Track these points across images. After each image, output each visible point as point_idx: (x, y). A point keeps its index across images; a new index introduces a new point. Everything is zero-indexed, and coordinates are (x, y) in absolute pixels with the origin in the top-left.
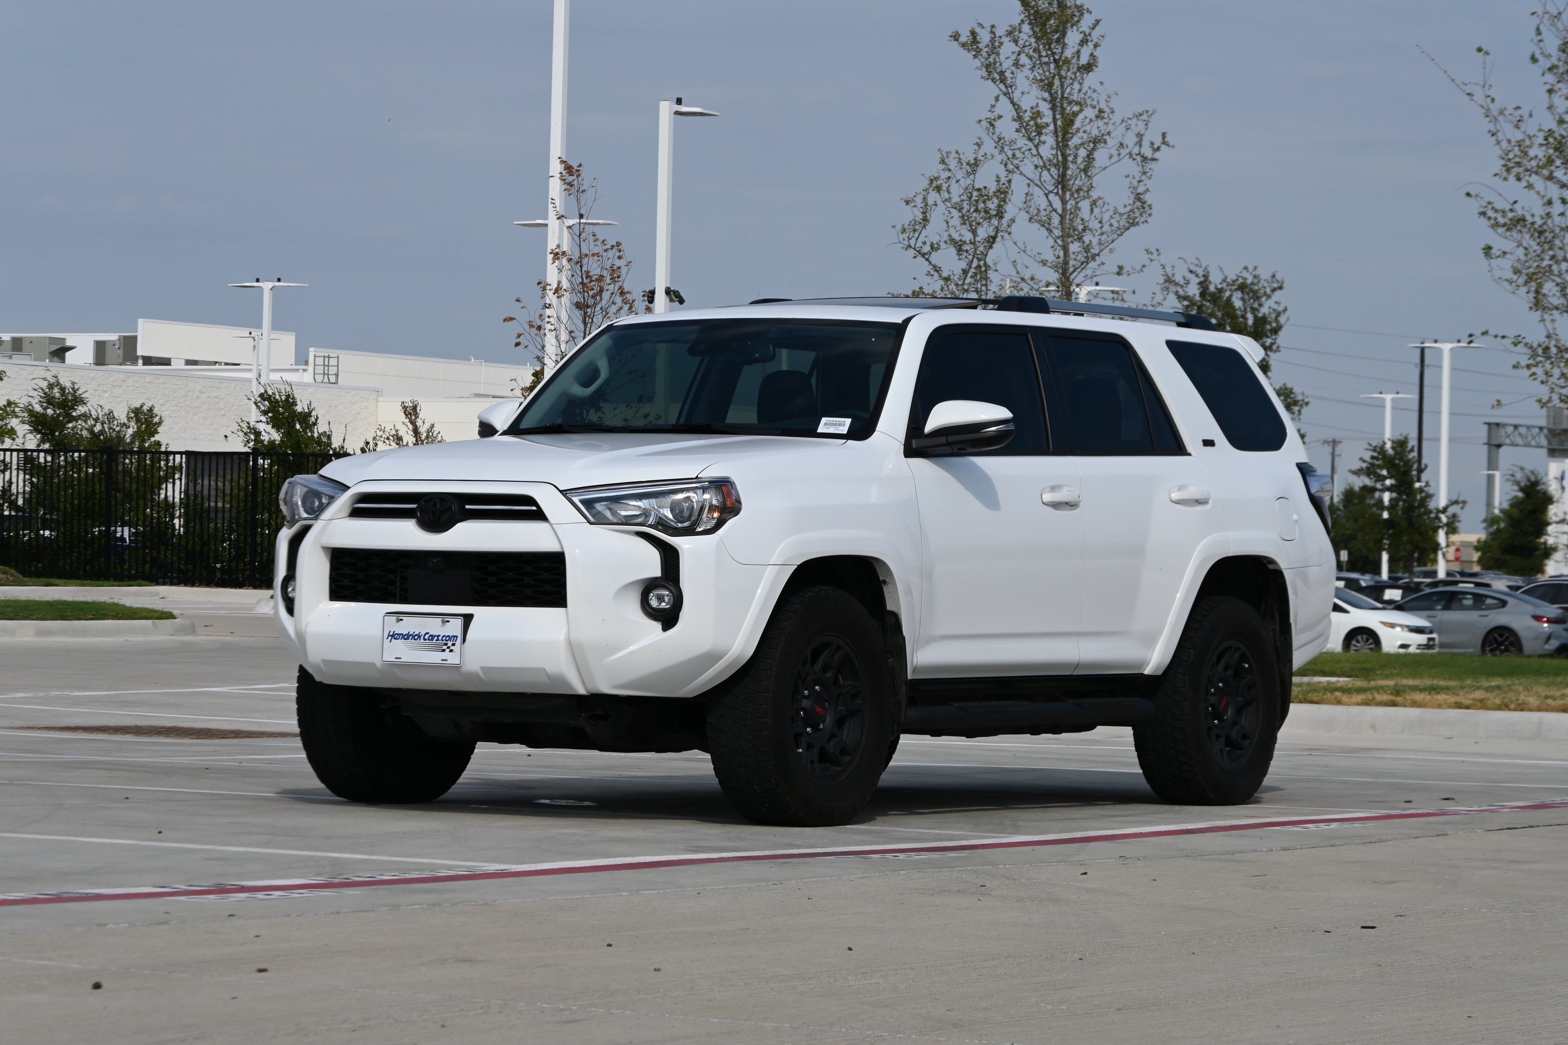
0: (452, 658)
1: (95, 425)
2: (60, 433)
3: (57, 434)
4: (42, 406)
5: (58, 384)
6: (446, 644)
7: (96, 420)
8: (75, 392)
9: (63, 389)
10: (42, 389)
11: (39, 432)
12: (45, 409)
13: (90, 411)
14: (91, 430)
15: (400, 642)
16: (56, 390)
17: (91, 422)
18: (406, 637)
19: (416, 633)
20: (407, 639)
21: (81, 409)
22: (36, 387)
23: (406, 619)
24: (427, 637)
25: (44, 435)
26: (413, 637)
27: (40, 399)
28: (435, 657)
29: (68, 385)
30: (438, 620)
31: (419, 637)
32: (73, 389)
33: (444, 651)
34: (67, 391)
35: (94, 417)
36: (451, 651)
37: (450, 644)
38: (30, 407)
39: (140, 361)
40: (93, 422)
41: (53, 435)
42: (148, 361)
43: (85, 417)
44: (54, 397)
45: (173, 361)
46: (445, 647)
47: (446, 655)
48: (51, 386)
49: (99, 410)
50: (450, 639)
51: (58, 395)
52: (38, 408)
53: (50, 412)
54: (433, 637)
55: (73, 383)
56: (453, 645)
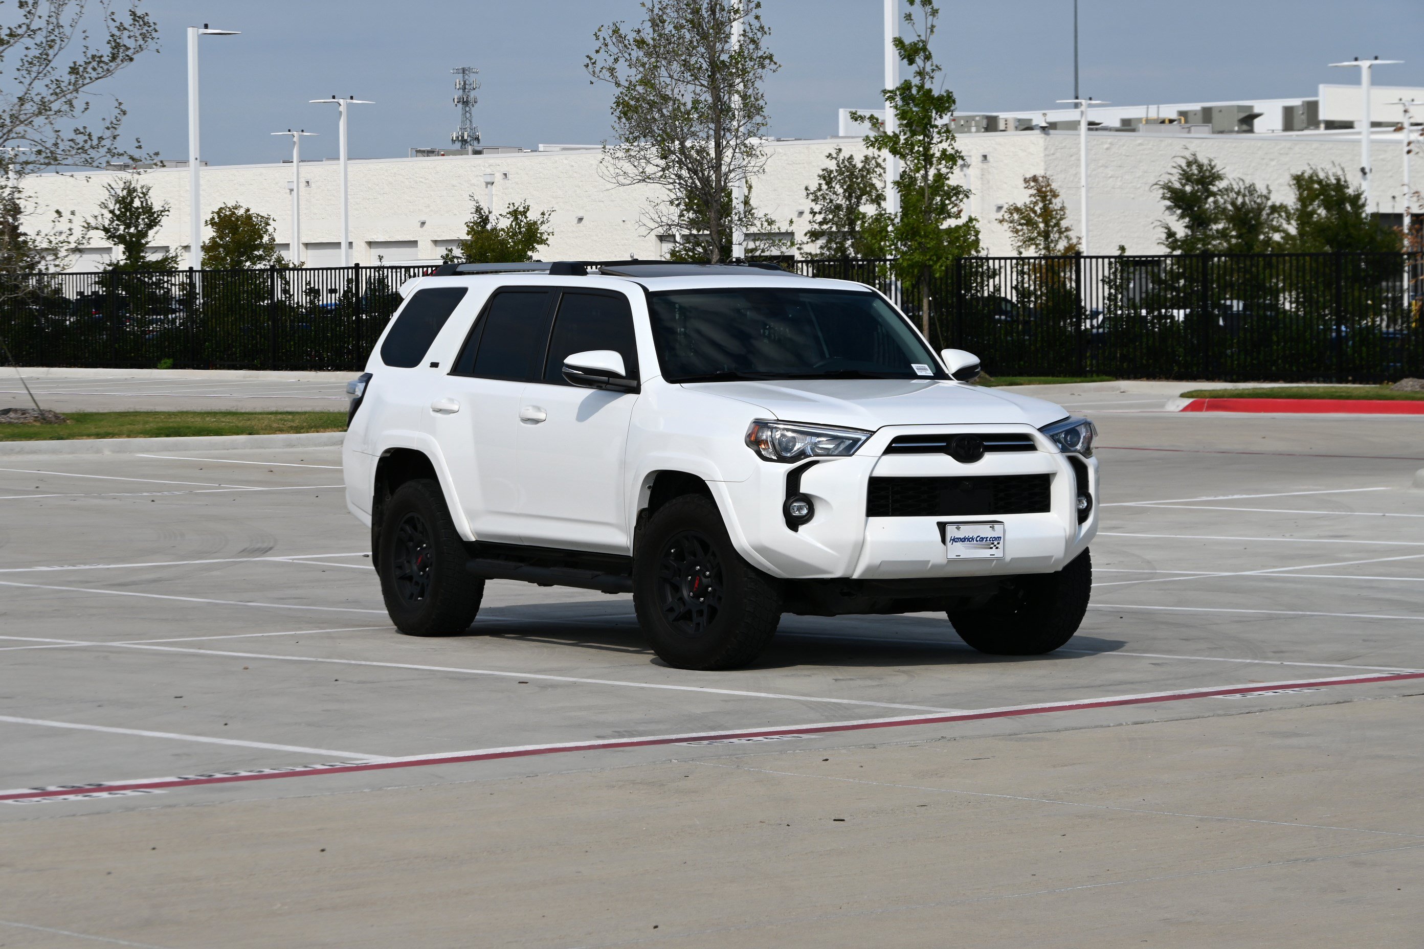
0: (998, 553)
1: (1236, 198)
2: (1199, 208)
3: (1196, 209)
4: (1181, 183)
5: (1196, 161)
6: (993, 543)
7: (1238, 193)
8: (1212, 168)
9: (1200, 166)
10: (1180, 166)
11: (1180, 208)
12: (1184, 185)
13: (1231, 184)
14: (1233, 204)
15: (959, 544)
16: (1194, 167)
17: (1233, 195)
18: (963, 540)
19: (971, 536)
20: (964, 541)
21: (1222, 184)
22: (1175, 165)
23: (962, 527)
24: (978, 539)
25: (1184, 210)
26: (968, 540)
27: (1180, 177)
28: (985, 553)
29: (1205, 162)
30: (987, 527)
31: (973, 539)
32: (1210, 165)
33: (991, 548)
34: (1205, 168)
35: (1236, 190)
36: (997, 548)
37: (996, 543)
38: (1170, 184)
39: (1322, 126)
40: (1235, 196)
41: (1192, 210)
42: (1330, 125)
43: (1228, 190)
44: (1193, 174)
45: (1356, 125)
46: (992, 546)
47: (994, 551)
48: (1189, 164)
49: (1241, 183)
50: (996, 540)
51: (1196, 172)
52: (1177, 185)
53: (1188, 188)
54: (983, 538)
55: (1210, 160)
56: (998, 543)
